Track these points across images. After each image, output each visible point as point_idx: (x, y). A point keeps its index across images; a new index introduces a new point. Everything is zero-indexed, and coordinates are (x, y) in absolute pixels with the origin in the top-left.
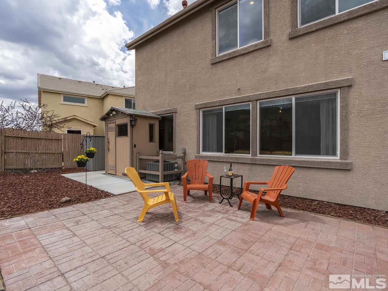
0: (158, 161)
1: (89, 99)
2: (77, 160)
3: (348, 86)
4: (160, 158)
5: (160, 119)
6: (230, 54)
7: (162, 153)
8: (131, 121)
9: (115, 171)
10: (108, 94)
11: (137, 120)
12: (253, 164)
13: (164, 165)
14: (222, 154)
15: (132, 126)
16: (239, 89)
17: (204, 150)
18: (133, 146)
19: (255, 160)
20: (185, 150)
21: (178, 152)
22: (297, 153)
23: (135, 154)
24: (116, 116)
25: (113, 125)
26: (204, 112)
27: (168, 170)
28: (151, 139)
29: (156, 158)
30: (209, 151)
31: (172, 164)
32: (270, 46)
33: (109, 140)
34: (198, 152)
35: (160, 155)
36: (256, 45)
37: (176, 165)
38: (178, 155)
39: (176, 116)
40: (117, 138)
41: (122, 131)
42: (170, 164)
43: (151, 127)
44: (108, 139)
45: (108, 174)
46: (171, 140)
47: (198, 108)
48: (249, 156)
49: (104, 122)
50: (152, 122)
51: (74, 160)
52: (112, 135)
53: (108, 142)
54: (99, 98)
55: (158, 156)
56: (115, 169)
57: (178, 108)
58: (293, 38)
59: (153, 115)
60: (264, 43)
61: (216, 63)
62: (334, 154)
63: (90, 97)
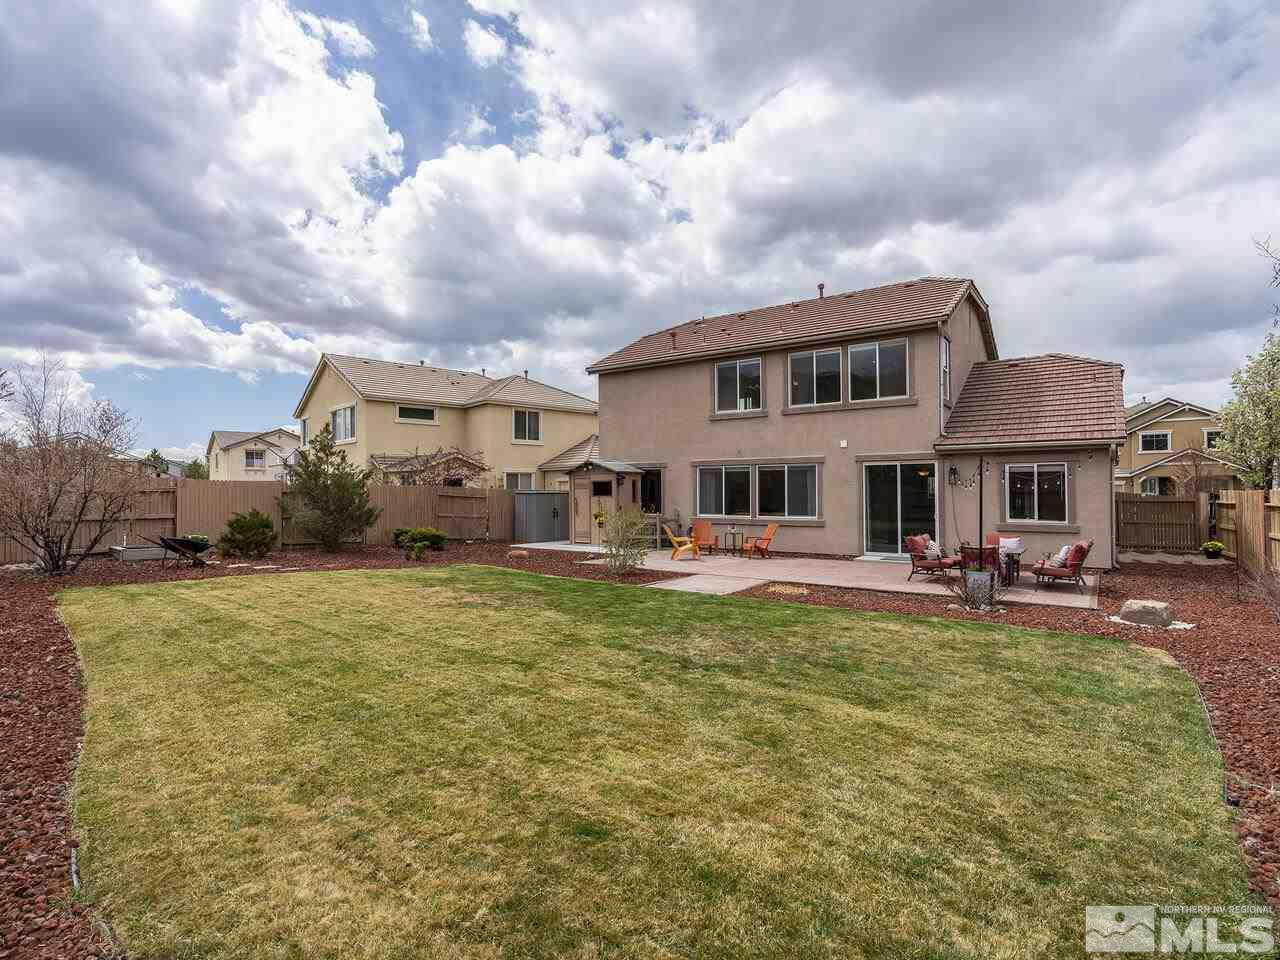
1: (442, 411)
3: (822, 462)
5: (643, 474)
6: (730, 414)
8: (618, 480)
9: (589, 539)
10: (485, 403)
11: (624, 478)
12: (752, 524)
14: (723, 516)
15: (619, 484)
16: (739, 452)
17: (702, 512)
18: (619, 508)
19: (755, 521)
20: (678, 512)
21: (669, 515)
22: (789, 514)
24: (592, 471)
25: (585, 481)
26: (701, 470)
28: (634, 498)
30: (707, 513)
32: (766, 416)
36: (755, 413)
38: (670, 518)
39: (663, 472)
40: (592, 498)
41: (602, 489)
43: (634, 485)
44: (575, 499)
45: (577, 543)
47: (694, 466)
48: (749, 517)
50: (635, 478)
52: (583, 494)
53: (576, 503)
54: (458, 408)
56: (589, 536)
57: (668, 462)
58: (785, 414)
59: (632, 469)
60: (763, 412)
61: (714, 420)
62: (813, 514)
63: (443, 407)
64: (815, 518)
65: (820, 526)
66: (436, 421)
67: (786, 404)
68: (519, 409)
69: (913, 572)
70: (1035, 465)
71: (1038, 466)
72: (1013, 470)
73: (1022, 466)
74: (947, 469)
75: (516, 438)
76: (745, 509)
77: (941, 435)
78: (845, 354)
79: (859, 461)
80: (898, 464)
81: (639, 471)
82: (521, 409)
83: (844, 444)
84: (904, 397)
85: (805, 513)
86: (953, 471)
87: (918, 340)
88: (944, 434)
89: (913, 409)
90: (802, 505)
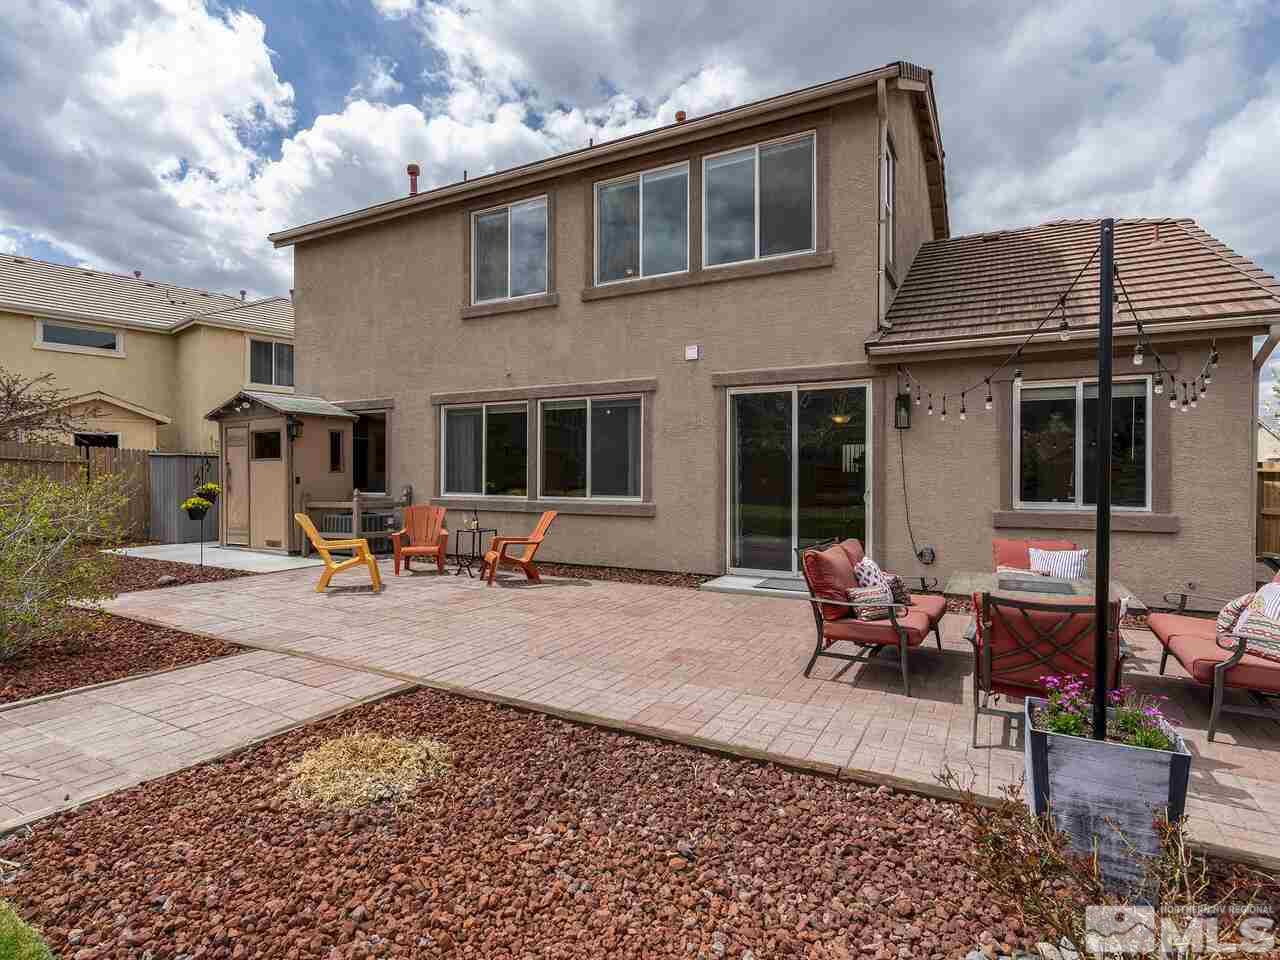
0: (349, 512)
1: (130, 337)
2: (190, 505)
3: (651, 391)
4: (353, 505)
5: (356, 421)
6: (494, 306)
7: (358, 495)
8: (289, 428)
9: (247, 538)
10: (195, 325)
11: (302, 424)
12: (528, 512)
13: (364, 520)
14: (482, 497)
15: (292, 438)
16: (509, 375)
17: (448, 489)
18: (294, 481)
19: (535, 506)
20: (411, 488)
21: (397, 494)
22: (594, 492)
23: (297, 497)
24: (250, 412)
25: (242, 432)
26: (449, 412)
27: (373, 528)
28: (336, 463)
29: (346, 505)
30: (460, 491)
31: (381, 517)
32: (555, 306)
33: (231, 466)
34: (437, 493)
35: (355, 499)
36: (536, 300)
37: (390, 521)
38: (396, 500)
39: (390, 417)
40: (252, 463)
41: (266, 446)
42: (376, 518)
43: (335, 439)
44: (228, 464)
45: (229, 545)
46: (381, 467)
47: (437, 403)
48: (524, 499)
49: (215, 424)
50: (336, 427)
51: (184, 506)
52: (239, 456)
53: (229, 472)
54: (161, 334)
55: (350, 499)
56: (247, 532)
57: (397, 400)
58: (587, 301)
59: (339, 412)
60: (548, 299)
61: (470, 318)
62: (636, 493)
63: (133, 331)
64: (637, 500)
65: (647, 515)
66: (120, 351)
67: (589, 281)
68: (257, 338)
69: (819, 652)
70: (1079, 384)
71: (1086, 385)
72: (1032, 397)
73: (1050, 386)
74: (891, 397)
75: (252, 381)
76: (520, 485)
77: (880, 328)
78: (696, 172)
79: (720, 386)
80: (794, 389)
81: (351, 415)
82: (262, 339)
83: (691, 353)
84: (807, 252)
85: (624, 492)
86: (904, 401)
87: (835, 129)
88: (887, 324)
89: (825, 275)
90: (618, 475)
